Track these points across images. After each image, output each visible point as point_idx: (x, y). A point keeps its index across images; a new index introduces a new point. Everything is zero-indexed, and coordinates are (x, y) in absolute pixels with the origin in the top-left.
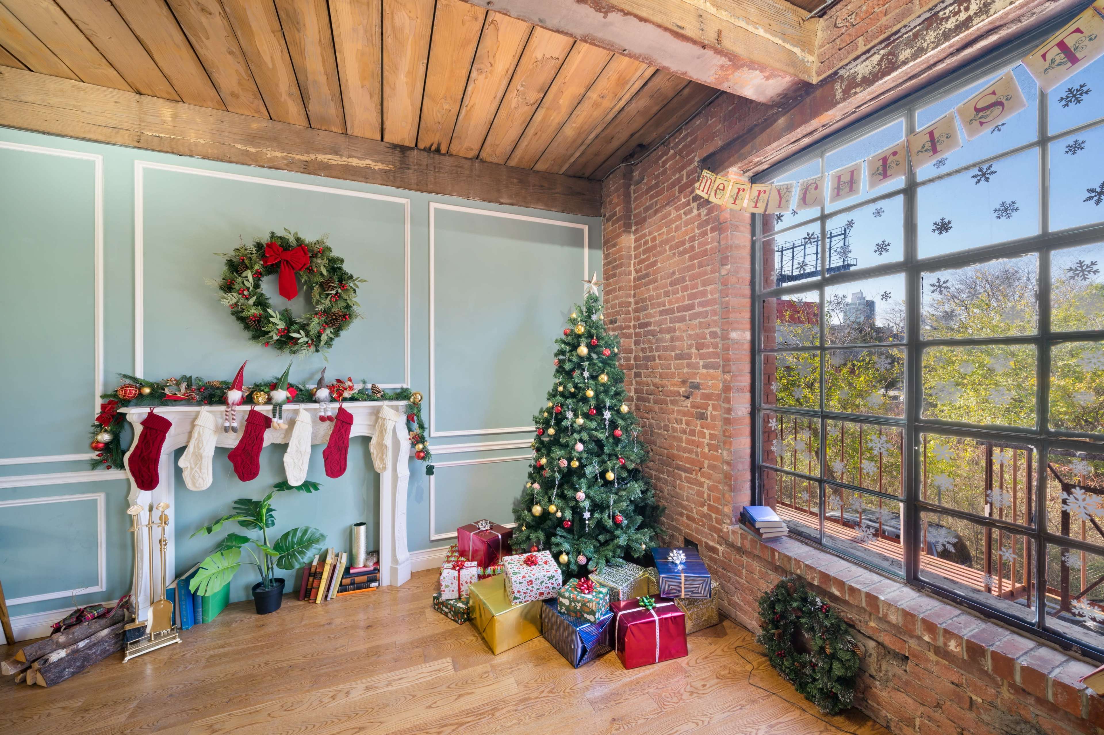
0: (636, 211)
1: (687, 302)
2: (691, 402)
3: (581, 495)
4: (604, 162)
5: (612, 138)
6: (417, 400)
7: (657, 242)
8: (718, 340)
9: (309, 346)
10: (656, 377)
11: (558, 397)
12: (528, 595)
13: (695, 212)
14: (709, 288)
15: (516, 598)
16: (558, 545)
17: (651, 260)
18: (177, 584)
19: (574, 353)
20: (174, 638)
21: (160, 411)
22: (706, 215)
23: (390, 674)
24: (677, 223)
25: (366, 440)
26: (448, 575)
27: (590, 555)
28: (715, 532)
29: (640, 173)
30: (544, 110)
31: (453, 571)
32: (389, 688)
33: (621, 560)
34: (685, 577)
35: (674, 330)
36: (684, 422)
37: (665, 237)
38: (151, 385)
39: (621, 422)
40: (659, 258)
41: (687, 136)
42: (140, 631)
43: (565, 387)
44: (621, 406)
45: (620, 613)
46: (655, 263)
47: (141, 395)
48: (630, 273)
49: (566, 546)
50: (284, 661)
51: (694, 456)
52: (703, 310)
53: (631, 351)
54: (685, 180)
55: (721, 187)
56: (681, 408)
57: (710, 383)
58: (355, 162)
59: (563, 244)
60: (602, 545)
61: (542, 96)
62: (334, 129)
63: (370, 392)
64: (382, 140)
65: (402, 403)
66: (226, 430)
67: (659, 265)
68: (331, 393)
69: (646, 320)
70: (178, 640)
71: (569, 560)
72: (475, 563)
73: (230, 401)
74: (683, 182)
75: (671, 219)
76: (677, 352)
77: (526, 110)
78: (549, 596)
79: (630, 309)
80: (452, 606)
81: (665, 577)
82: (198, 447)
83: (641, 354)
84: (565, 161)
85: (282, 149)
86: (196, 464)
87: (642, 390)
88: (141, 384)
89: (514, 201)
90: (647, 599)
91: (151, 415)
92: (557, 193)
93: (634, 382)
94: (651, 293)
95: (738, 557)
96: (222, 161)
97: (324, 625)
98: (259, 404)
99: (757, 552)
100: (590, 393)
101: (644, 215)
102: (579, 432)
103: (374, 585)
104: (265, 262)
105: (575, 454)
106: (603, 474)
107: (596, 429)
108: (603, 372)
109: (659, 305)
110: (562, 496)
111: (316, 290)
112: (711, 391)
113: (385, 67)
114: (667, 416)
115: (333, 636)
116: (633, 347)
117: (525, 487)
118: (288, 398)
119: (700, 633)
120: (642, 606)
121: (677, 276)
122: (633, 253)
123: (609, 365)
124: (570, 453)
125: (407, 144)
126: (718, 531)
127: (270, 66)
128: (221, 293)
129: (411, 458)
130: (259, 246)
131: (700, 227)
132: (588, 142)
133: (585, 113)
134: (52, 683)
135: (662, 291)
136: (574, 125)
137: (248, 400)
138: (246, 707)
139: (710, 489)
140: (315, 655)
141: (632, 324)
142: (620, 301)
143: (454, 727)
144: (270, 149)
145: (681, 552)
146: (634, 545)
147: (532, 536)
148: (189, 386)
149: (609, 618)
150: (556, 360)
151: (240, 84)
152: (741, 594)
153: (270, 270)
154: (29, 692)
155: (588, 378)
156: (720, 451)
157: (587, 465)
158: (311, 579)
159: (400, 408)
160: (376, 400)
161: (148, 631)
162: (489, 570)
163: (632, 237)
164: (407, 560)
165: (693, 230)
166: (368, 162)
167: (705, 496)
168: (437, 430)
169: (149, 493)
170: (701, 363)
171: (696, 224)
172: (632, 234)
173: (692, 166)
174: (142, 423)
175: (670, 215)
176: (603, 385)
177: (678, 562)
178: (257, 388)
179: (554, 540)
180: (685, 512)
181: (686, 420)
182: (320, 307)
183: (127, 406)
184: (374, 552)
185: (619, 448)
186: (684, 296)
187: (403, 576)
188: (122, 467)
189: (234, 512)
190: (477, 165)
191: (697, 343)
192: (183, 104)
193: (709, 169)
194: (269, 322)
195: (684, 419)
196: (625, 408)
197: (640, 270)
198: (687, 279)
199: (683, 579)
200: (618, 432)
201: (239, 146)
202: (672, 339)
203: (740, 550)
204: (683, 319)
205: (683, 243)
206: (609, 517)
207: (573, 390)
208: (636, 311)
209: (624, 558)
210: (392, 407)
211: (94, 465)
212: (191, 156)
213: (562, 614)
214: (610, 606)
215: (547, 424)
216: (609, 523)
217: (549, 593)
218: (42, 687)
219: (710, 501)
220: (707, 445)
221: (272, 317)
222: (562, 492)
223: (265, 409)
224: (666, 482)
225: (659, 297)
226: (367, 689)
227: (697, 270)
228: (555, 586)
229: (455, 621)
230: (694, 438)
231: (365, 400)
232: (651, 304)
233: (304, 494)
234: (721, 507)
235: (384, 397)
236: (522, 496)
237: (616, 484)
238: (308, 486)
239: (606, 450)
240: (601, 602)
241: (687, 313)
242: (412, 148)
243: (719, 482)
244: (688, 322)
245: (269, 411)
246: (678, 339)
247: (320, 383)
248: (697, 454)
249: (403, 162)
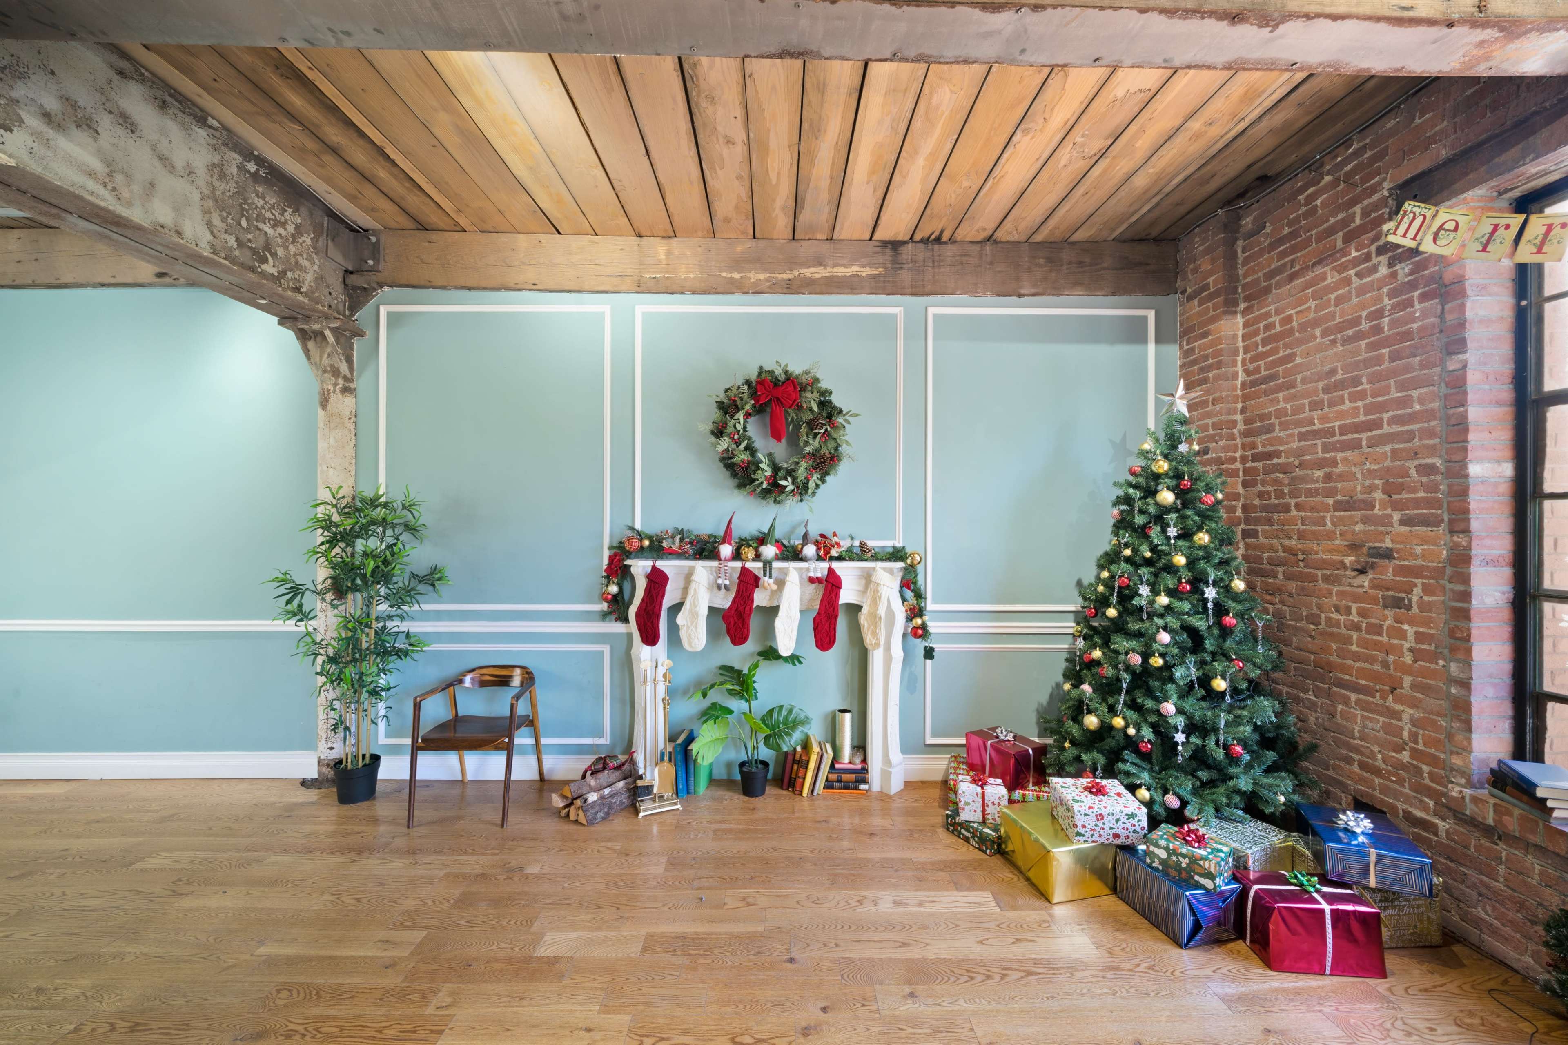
1: (1363, 418)
2: (1371, 580)
3: (1168, 708)
5: (1213, 177)
6: (912, 562)
7: (1294, 324)
8: (1438, 477)
9: (794, 495)
10: (1290, 538)
11: (1123, 564)
12: (1096, 834)
13: (1383, 271)
14: (1414, 393)
15: (1079, 834)
16: (1131, 774)
17: (1282, 354)
18: (677, 746)
19: (1149, 500)
20: (677, 803)
21: (661, 565)
24: (1342, 291)
26: (968, 789)
27: (1186, 796)
28: (1429, 797)
29: (1254, 221)
31: (974, 786)
33: (1240, 812)
34: (1377, 855)
35: (1334, 463)
36: (1354, 611)
37: (1312, 315)
38: (650, 538)
39: (1231, 604)
40: (1299, 350)
41: (1361, 150)
42: (648, 789)
43: (1134, 550)
44: (1231, 580)
45: (1255, 887)
46: (1289, 358)
47: (642, 547)
48: (1235, 377)
49: (1145, 777)
51: (1378, 667)
52: (1400, 429)
53: (1236, 497)
54: (1359, 221)
55: (1447, 226)
56: (1348, 588)
57: (1418, 550)
58: (840, 271)
59: (1113, 341)
60: (1204, 785)
61: (1110, 142)
62: (819, 237)
63: (858, 551)
64: (871, 239)
65: (899, 565)
66: (719, 587)
67: (1298, 360)
68: (818, 550)
69: (1269, 449)
70: (680, 806)
71: (1152, 797)
72: (1001, 781)
73: (722, 556)
74: (1353, 226)
75: (1328, 285)
76: (1339, 498)
77: (1079, 167)
78: (1129, 842)
79: (1236, 431)
80: (975, 830)
81: (1336, 849)
82: (694, 604)
85: (766, 270)
86: (691, 622)
87: (1261, 557)
88: (640, 536)
89: (1040, 290)
90: (1303, 875)
91: (653, 568)
92: (1104, 269)
95: (1485, 842)
96: (707, 293)
97: (820, 822)
98: (748, 561)
100: (1180, 560)
102: (1161, 616)
103: (863, 787)
104: (756, 401)
105: (1155, 647)
106: (1205, 681)
107: (1188, 614)
108: (1200, 529)
109: (1298, 424)
110: (1133, 705)
111: (804, 429)
112: (1420, 562)
113: (903, 154)
114: (1317, 600)
116: (1241, 490)
118: (776, 555)
120: (1295, 885)
121: (1340, 376)
122: (1241, 345)
123: (1210, 518)
124: (1148, 645)
125: (901, 238)
126: (1436, 796)
128: (713, 439)
131: (1393, 294)
132: (1168, 189)
133: (1177, 151)
134: (591, 822)
135: (1306, 401)
136: (1153, 169)
137: (737, 555)
138: (770, 888)
139: (1416, 723)
140: (822, 852)
141: (1238, 455)
142: (1215, 419)
144: (753, 272)
145: (1363, 816)
146: (1264, 793)
147: (1084, 757)
148: (682, 540)
149: (1234, 890)
150: (1116, 512)
151: (736, 207)
152: (1494, 908)
153: (760, 409)
154: (572, 826)
155: (1175, 538)
156: (1441, 662)
157: (1174, 665)
158: (796, 767)
159: (895, 571)
160: (866, 560)
161: (655, 790)
163: (1240, 320)
164: (901, 764)
165: (1378, 300)
166: (855, 268)
167: (1406, 734)
169: (652, 648)
170: (1396, 516)
171: (1385, 290)
172: (1240, 316)
173: (1376, 197)
174: (646, 577)
175: (1325, 279)
176: (1201, 548)
177: (1357, 830)
178: (743, 543)
179: (1121, 765)
181: (1358, 608)
182: (808, 450)
183: (629, 558)
184: (860, 747)
185: (1229, 644)
186: (1357, 408)
188: (628, 621)
189: (721, 679)
190: (988, 248)
191: (1386, 483)
192: (675, 239)
193: (1416, 199)
194: (757, 468)
195: (1355, 606)
196: (1239, 585)
198: (1364, 379)
199: (1372, 858)
200: (1229, 620)
201: (724, 274)
202: (1328, 478)
203: (1491, 832)
204: (1356, 445)
205: (1354, 323)
206: (1217, 743)
207: (1148, 554)
208: (1247, 434)
209: (1246, 810)
210: (885, 569)
211: (605, 616)
213: (1155, 869)
214: (1237, 873)
215: (1104, 602)
216: (1220, 754)
217: (1128, 837)
218: (582, 824)
219: (1416, 742)
220: (1411, 650)
221: (760, 462)
222: (1134, 701)
223: (754, 567)
224: (1313, 706)
225: (1298, 410)
226: (896, 903)
227: (1386, 365)
229: (981, 850)
230: (1379, 638)
231: (854, 560)
232: (1281, 423)
233: (794, 666)
234: (1443, 756)
235: (875, 557)
237: (1228, 697)
238: (796, 658)
239: (1209, 644)
240: (1223, 864)
241: (1364, 436)
242: (906, 242)
243: (1439, 714)
244: (1366, 449)
245: (759, 568)
246: (1341, 477)
247: (805, 538)
248: (1385, 665)
249: (895, 261)
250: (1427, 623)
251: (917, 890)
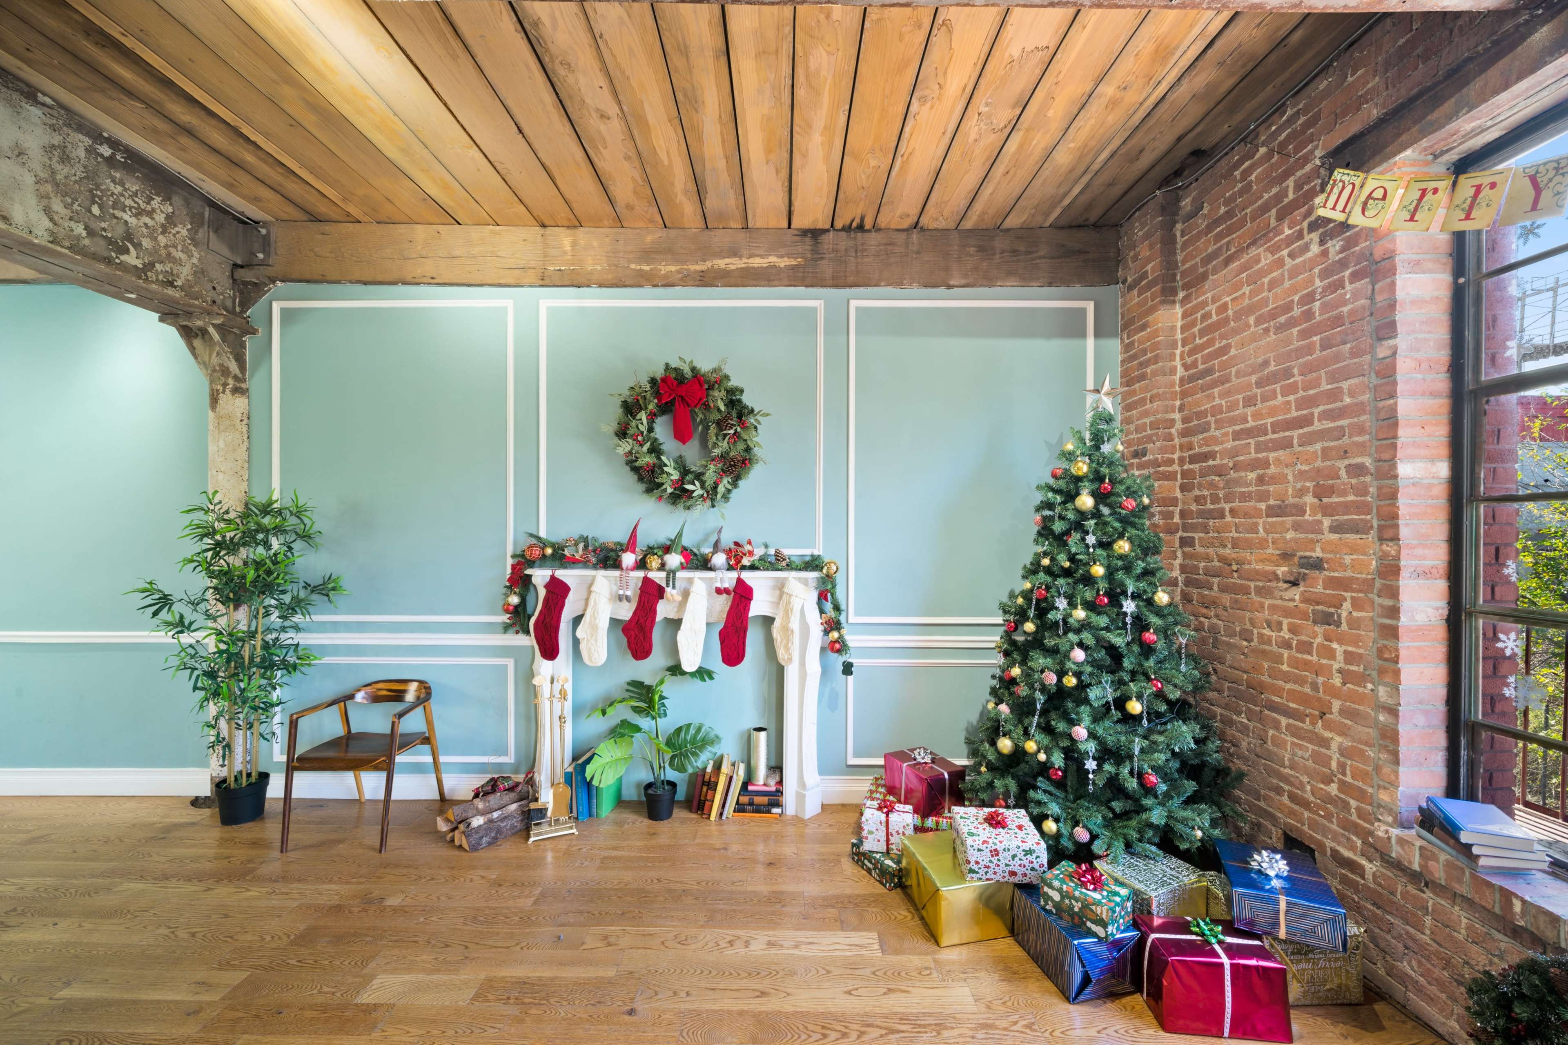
0: (1187, 265)
1: (1294, 414)
2: (1302, 593)
3: (1080, 732)
4: (1125, 194)
5: (1141, 152)
6: (832, 572)
7: (1230, 312)
8: (1368, 479)
9: (704, 500)
10: (1225, 546)
11: (1041, 574)
12: (991, 871)
13: (1315, 249)
14: (1345, 385)
15: (972, 871)
16: (1039, 803)
17: (1217, 345)
18: (575, 768)
19: (1069, 505)
20: (571, 828)
21: (561, 574)
22: (1341, 252)
23: (798, 933)
24: (1275, 274)
25: (768, 621)
26: (872, 817)
27: (1096, 830)
28: (1356, 834)
29: (1193, 201)
30: (1021, 133)
31: (879, 813)
32: (796, 952)
33: (1154, 848)
34: (1288, 903)
35: (1266, 464)
36: (1285, 626)
37: (1247, 302)
38: (553, 546)
39: (1154, 620)
40: (1233, 341)
41: (1296, 115)
42: (542, 812)
43: (1053, 560)
44: (1154, 593)
45: (1153, 936)
46: (1225, 350)
47: (544, 555)
48: (1173, 371)
49: (1054, 808)
50: (677, 882)
51: (1307, 690)
52: (1331, 425)
53: (1174, 502)
54: (1291, 196)
55: (1379, 194)
56: (1279, 602)
57: (1348, 559)
58: (757, 262)
59: (1049, 335)
60: (1117, 816)
61: (1018, 112)
62: (733, 225)
63: (772, 559)
64: (789, 227)
65: (815, 574)
66: (620, 598)
67: (1233, 352)
68: (729, 558)
69: (1205, 449)
70: (574, 831)
71: (1058, 830)
72: (909, 808)
73: (624, 565)
74: (1286, 201)
75: (1260, 270)
76: (1272, 502)
77: (993, 140)
78: (1026, 880)
79: (1173, 431)
80: (877, 861)
81: (1245, 895)
82: (594, 617)
83: (1194, 507)
84: (1053, 206)
85: (677, 261)
86: (592, 635)
87: (1197, 567)
88: (544, 544)
89: (971, 281)
90: (1206, 924)
91: (553, 578)
92: (1040, 258)
93: (1179, 554)
94: (1217, 401)
95: (1410, 888)
96: (617, 286)
97: (719, 849)
98: (652, 570)
99: (1463, 889)
100: (1098, 570)
101: (1201, 270)
102: (1078, 631)
103: (776, 810)
104: (660, 400)
105: (1069, 665)
106: (1120, 703)
107: (1107, 629)
108: (1121, 536)
109: (1233, 421)
110: (1047, 729)
111: (713, 429)
112: (1349, 573)
113: (796, 128)
114: (1248, 614)
115: (729, 865)
116: (1178, 494)
117: (985, 707)
118: (682, 564)
119: (1321, 1011)
120: (1197, 934)
121: (1272, 368)
122: (1179, 336)
123: (1134, 525)
124: (1062, 663)
125: (820, 226)
126: (1363, 833)
127: (666, 163)
128: (616, 440)
129: (823, 649)
130: (653, 381)
131: (1324, 275)
132: (1096, 167)
133: (1093, 121)
134: (474, 848)
135: (1240, 397)
136: (1072, 145)
137: (641, 564)
138: (639, 926)
139: (1343, 752)
141: (1176, 456)
142: (1152, 418)
143: (883, 1032)
144: (664, 263)
145: (1278, 856)
146: (1179, 827)
147: (997, 783)
148: (586, 547)
149: (1131, 938)
150: (1038, 517)
151: (635, 192)
152: (1419, 962)
153: (664, 409)
154: (457, 853)
155: (1094, 547)
156: (1370, 686)
157: (1090, 685)
158: (705, 789)
159: (810, 581)
160: (780, 570)
161: (549, 813)
162: (930, 822)
163: (1178, 310)
164: (818, 786)
165: (1312, 282)
166: (773, 259)
167: (1334, 765)
168: (857, 614)
169: (550, 662)
170: (1327, 522)
171: (1316, 270)
172: (1178, 306)
173: (1308, 167)
174: (546, 587)
175: (1258, 261)
176: (1121, 557)
177: (1272, 873)
178: (650, 551)
179: (1032, 794)
180: (1286, 787)
181: (1289, 624)
182: (717, 452)
183: (532, 567)
184: (777, 768)
185: (1151, 663)
186: (1289, 403)
187: (812, 809)
188: (527, 632)
189: (627, 695)
190: (915, 236)
191: (1317, 485)
192: (581, 229)
193: (1347, 166)
194: (663, 472)
195: (1285, 622)
196: (1162, 598)
197: (1194, 364)
198: (1296, 371)
199: (1283, 906)
200: (1150, 636)
201: (633, 266)
202: (1261, 480)
203: (1417, 878)
204: (1287, 444)
205: (1288, 308)
206: (1131, 773)
207: (1067, 564)
208: (1184, 433)
209: (1159, 846)
210: (799, 579)
211: (506, 628)
212: (588, 286)
213: (1049, 912)
214: (1134, 920)
215: (1022, 615)
216: (1132, 784)
217: (1025, 875)
218: (465, 850)
219: (1344, 774)
220: (1340, 671)
221: (666, 465)
222: (1048, 723)
223: (658, 577)
224: (1244, 730)
225: (1232, 407)
226: (771, 944)
227: (1317, 354)
228: (1036, 866)
229: (881, 882)
230: (1309, 657)
231: (767, 569)
232: (1216, 421)
233: (697, 682)
234: (1370, 790)
235: (790, 567)
236: (978, 722)
237: (1145, 722)
238: (703, 673)
239: (1126, 663)
240: (1118, 909)
241: (1295, 433)
242: (827, 231)
243: (1366, 744)
244: (1297, 449)
245: (661, 578)
246: (1274, 480)
247: (716, 547)
248: (1315, 686)
249: (814, 251)
250: (1355, 642)
251: (798, 930)
